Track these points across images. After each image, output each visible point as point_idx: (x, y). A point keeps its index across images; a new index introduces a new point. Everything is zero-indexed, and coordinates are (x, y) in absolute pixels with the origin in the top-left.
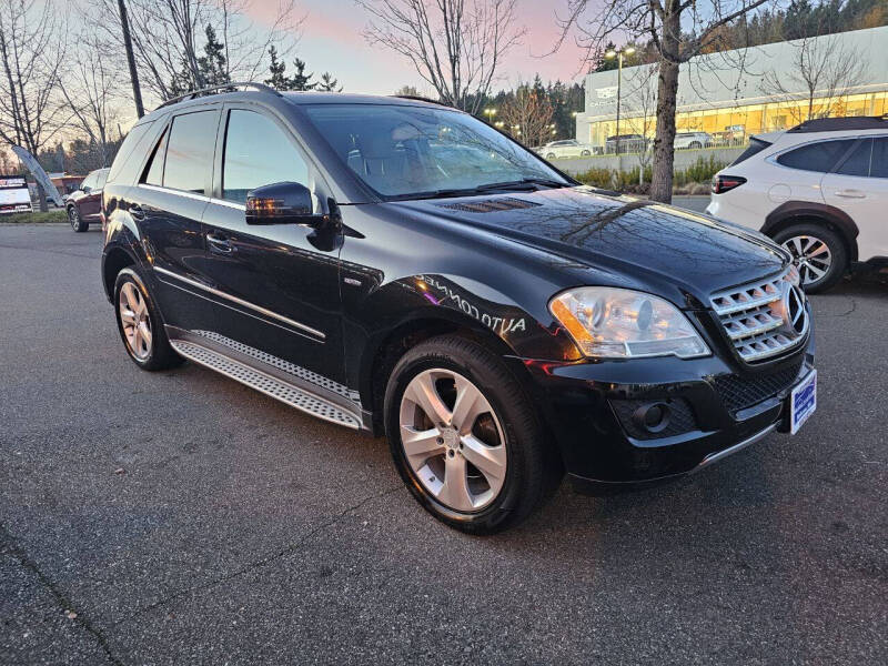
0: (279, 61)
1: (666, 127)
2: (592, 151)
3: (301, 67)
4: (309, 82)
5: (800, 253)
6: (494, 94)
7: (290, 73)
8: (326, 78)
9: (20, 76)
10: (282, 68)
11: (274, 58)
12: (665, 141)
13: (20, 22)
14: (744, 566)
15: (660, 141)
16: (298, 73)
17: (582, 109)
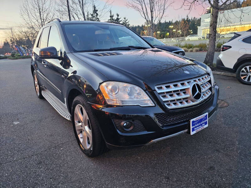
0: (112, 14)
1: (213, 30)
2: (202, 38)
3: (118, 15)
4: (120, 20)
5: (249, 71)
6: (174, 22)
7: (115, 17)
8: (125, 18)
9: (44, 20)
10: (113, 16)
11: (111, 13)
12: (213, 35)
13: (44, 6)
14: (168, 178)
15: (211, 35)
16: (117, 17)
17: (200, 25)
